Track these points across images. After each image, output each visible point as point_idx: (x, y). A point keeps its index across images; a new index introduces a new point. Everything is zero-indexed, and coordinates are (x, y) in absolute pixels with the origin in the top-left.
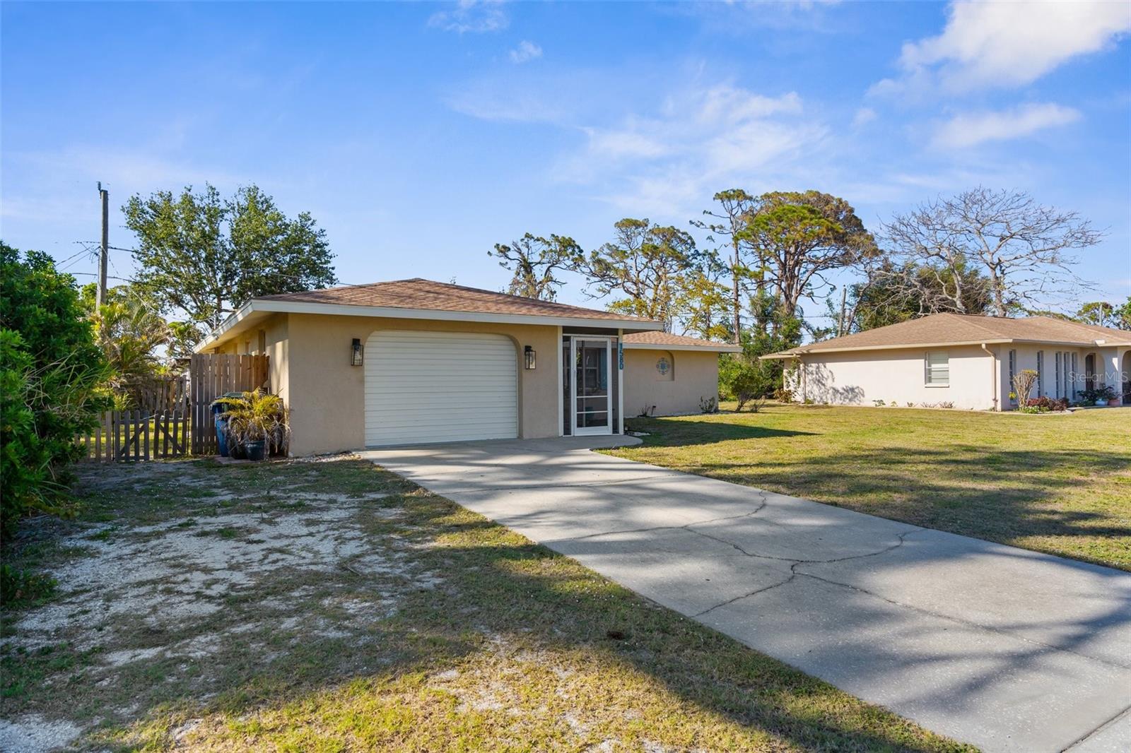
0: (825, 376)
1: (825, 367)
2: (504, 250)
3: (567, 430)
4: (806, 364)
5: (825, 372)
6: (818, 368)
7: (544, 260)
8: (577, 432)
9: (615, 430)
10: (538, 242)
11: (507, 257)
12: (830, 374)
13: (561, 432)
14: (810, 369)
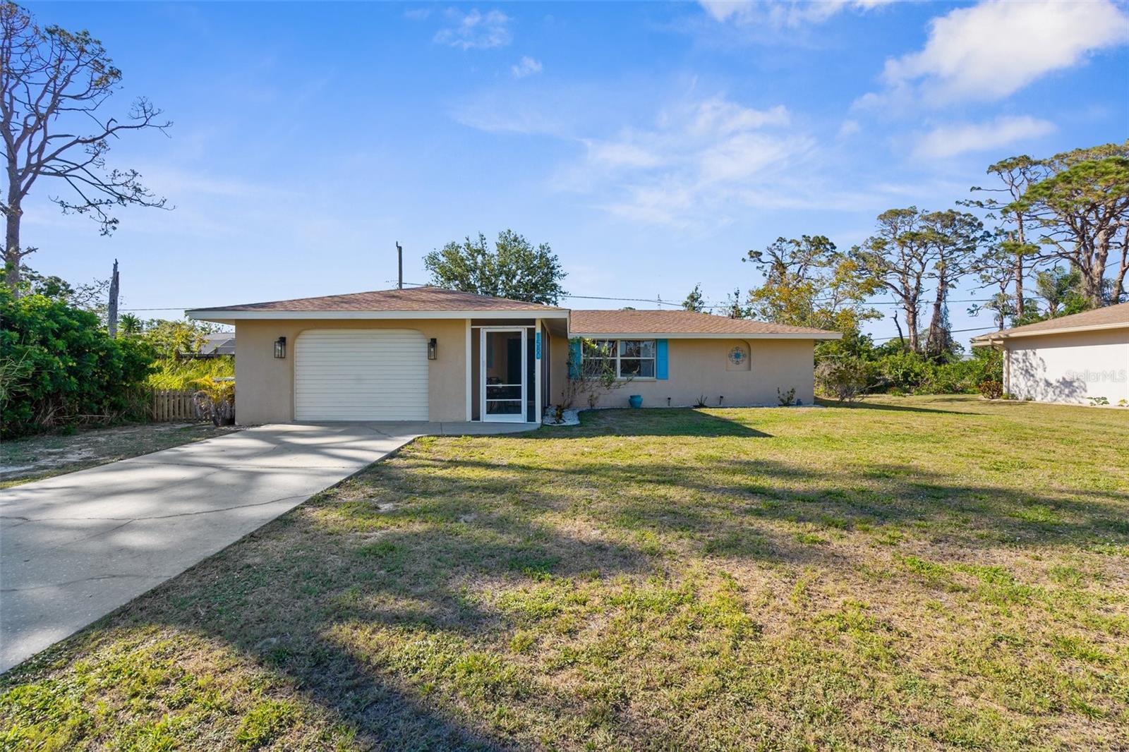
0: (1034, 365)
1: (1034, 353)
2: (756, 255)
3: (476, 416)
4: (1009, 351)
5: (1034, 360)
6: (1025, 354)
7: (796, 260)
8: (486, 418)
9: (531, 417)
10: (791, 245)
11: (760, 260)
12: (1040, 362)
13: (469, 417)
14: (1014, 356)
